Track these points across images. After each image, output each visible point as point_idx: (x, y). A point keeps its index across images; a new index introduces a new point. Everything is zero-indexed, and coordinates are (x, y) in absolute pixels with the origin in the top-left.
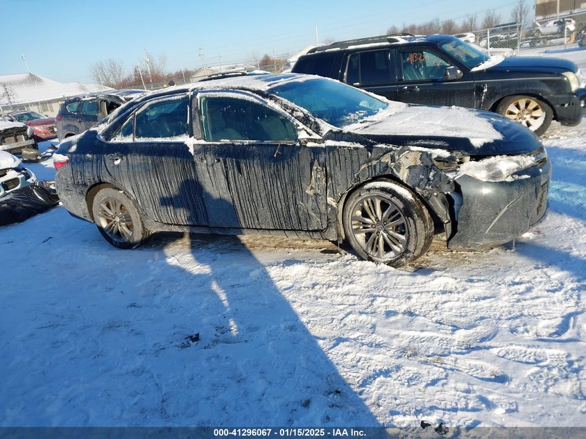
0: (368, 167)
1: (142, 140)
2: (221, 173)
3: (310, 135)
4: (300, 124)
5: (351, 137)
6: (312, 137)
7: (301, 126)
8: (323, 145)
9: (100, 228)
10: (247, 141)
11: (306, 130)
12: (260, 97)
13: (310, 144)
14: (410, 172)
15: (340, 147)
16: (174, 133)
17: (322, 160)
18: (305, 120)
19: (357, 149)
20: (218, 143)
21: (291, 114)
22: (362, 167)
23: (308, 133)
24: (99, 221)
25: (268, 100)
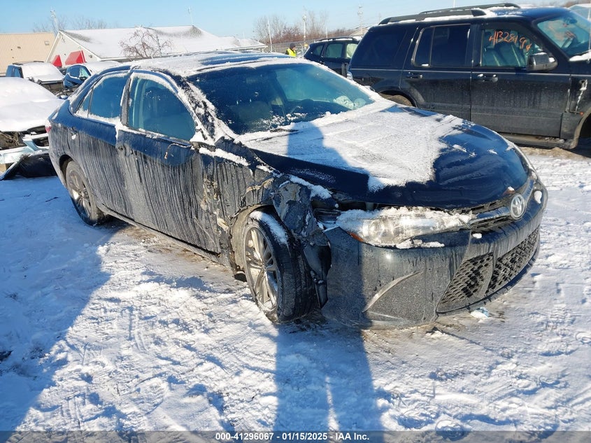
0: (253, 191)
1: (93, 117)
2: (134, 166)
3: (205, 139)
4: (200, 123)
5: (241, 150)
6: (206, 142)
7: (200, 126)
8: (213, 154)
9: (73, 200)
10: (157, 134)
11: (202, 132)
12: (175, 84)
13: (203, 150)
14: (290, 208)
15: (227, 160)
16: (112, 114)
17: (210, 171)
18: (204, 119)
19: (241, 166)
20: (135, 132)
21: (194, 109)
22: (248, 191)
23: (204, 136)
24: (72, 193)
25: (179, 89)
